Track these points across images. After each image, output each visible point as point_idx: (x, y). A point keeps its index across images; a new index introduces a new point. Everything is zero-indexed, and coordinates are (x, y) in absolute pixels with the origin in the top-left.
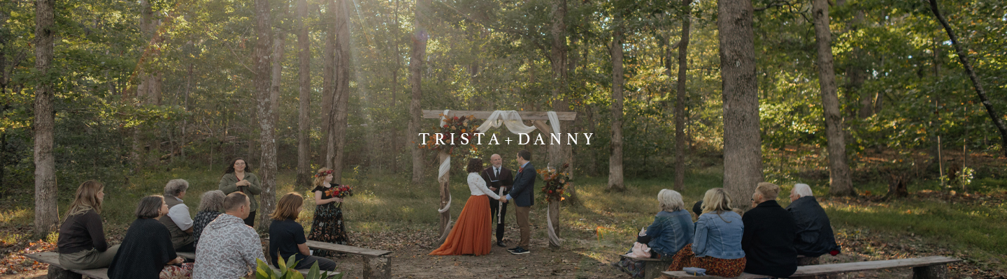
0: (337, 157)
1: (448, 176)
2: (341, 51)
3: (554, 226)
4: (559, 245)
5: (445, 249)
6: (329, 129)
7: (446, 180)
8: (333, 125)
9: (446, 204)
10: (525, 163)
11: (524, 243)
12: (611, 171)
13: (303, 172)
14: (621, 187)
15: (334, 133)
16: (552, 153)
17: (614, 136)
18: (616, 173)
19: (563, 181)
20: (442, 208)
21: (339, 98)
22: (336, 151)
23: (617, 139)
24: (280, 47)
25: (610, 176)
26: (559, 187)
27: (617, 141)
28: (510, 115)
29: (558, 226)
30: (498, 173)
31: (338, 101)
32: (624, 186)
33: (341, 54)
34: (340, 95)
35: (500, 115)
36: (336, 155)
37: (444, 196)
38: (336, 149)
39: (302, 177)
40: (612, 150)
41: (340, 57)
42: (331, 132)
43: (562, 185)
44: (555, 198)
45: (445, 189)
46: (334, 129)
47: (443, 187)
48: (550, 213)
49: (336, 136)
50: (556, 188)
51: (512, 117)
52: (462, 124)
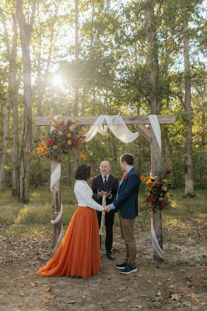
0: (26, 177)
1: (58, 185)
2: (27, 106)
3: (157, 237)
4: (162, 257)
5: (49, 269)
6: (21, 159)
7: (57, 189)
8: (23, 156)
9: (57, 215)
10: (128, 168)
11: (132, 260)
12: (186, 184)
13: (15, 188)
14: (193, 194)
15: (24, 161)
16: (154, 159)
17: (188, 160)
18: (189, 185)
19: (165, 189)
20: (54, 219)
21: (26, 137)
22: (25, 173)
23: (189, 162)
24: (8, 114)
25: (186, 187)
26: (161, 195)
27: (189, 164)
28: (114, 120)
29: (161, 237)
30: (106, 180)
31: (26, 139)
32: (194, 194)
33: (27, 108)
34: (27, 136)
35: (105, 120)
36: (25, 176)
37: (56, 207)
38: (25, 171)
39: (14, 191)
40: (186, 170)
41: (26, 110)
42: (22, 160)
43: (165, 193)
44: (158, 207)
45: (56, 199)
46: (23, 158)
47: (55, 197)
48: (154, 223)
49: (25, 163)
50: (159, 196)
51: (116, 122)
52: (68, 129)
